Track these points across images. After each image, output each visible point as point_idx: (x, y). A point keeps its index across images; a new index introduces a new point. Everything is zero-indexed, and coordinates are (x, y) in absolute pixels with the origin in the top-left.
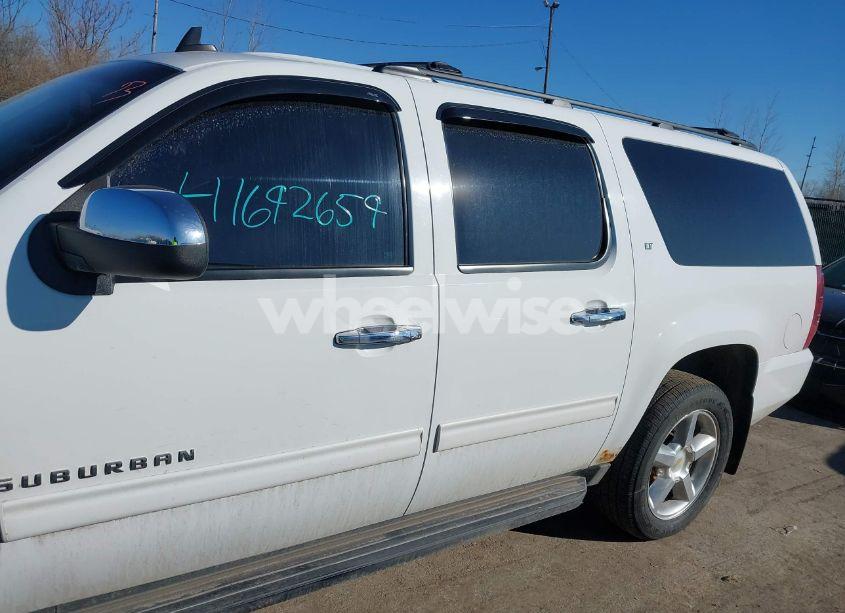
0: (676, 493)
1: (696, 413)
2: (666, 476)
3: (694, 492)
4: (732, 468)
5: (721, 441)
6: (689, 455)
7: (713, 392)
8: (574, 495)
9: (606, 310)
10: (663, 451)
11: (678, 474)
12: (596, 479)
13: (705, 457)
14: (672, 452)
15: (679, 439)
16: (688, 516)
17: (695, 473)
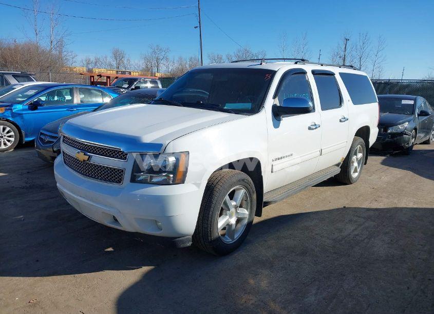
0: (355, 171)
1: (359, 146)
2: (353, 165)
3: (358, 170)
4: (365, 164)
5: (363, 155)
6: (357, 159)
7: (361, 140)
8: (338, 170)
9: (345, 118)
11: (356, 164)
12: (340, 166)
13: (360, 160)
14: (354, 158)
15: (356, 154)
16: (359, 176)
17: (359, 164)
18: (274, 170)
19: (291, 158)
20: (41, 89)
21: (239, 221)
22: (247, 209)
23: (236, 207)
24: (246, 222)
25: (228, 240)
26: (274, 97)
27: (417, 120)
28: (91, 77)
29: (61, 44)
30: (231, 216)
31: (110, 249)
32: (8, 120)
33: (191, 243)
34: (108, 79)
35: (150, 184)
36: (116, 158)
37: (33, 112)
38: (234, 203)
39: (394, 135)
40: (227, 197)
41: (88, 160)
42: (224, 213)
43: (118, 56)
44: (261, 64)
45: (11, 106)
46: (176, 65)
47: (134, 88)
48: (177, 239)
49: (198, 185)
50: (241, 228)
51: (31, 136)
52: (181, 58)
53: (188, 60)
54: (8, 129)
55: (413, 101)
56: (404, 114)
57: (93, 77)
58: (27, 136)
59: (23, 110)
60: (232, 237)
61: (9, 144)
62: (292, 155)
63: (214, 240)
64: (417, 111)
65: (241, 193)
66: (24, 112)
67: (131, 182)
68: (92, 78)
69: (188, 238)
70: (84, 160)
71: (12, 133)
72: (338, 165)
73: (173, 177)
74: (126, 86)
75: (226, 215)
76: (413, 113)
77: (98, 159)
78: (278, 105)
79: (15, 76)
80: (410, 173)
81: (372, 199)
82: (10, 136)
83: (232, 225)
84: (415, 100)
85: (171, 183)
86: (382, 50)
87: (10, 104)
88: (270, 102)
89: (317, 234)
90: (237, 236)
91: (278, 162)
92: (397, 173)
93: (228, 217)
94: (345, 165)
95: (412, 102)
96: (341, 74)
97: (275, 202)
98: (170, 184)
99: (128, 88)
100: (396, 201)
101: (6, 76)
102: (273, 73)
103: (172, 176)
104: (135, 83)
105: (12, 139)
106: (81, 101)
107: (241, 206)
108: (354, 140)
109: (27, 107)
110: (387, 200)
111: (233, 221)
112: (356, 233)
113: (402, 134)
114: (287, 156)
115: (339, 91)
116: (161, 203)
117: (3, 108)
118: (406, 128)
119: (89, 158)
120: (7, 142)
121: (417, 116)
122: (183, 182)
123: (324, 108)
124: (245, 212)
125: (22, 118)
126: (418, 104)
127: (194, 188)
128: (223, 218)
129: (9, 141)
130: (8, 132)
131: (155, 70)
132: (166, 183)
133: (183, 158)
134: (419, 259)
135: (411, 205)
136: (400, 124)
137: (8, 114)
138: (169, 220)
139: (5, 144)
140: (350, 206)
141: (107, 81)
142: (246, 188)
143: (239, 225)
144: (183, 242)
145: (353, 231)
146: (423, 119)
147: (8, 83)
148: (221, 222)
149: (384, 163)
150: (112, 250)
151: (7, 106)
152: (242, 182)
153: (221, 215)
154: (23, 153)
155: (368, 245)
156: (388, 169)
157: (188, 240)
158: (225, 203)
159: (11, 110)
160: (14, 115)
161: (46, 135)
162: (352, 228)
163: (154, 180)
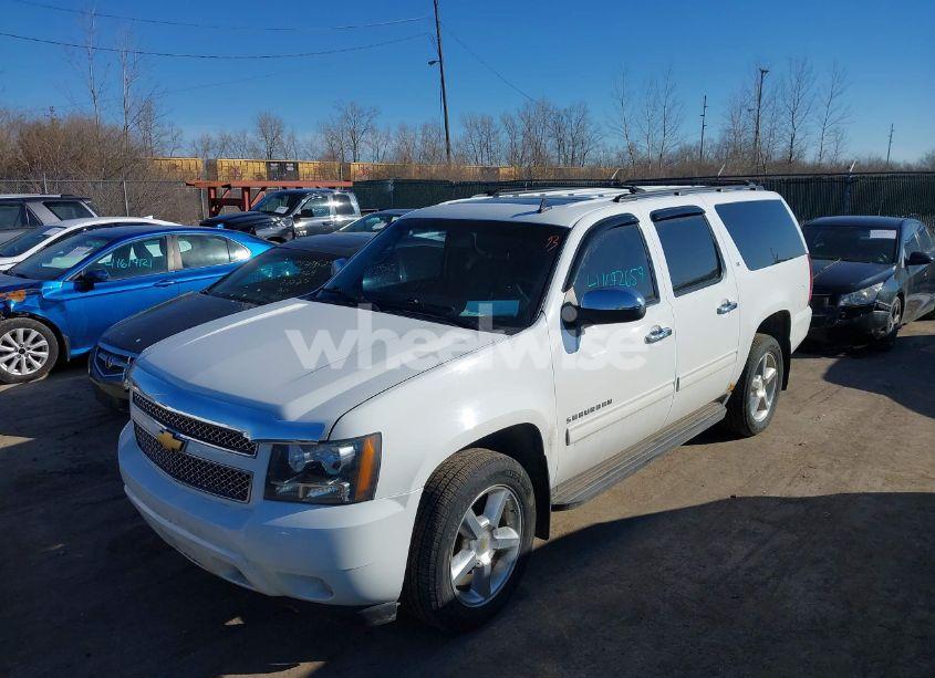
0: (762, 406)
1: (767, 354)
2: (755, 395)
3: (769, 404)
4: (784, 388)
5: (778, 371)
6: (764, 381)
7: (772, 341)
8: (720, 412)
9: (729, 304)
10: (755, 380)
11: (762, 393)
12: (725, 403)
13: (772, 382)
14: (757, 380)
15: (760, 372)
16: (769, 419)
17: (768, 392)
18: (572, 439)
19: (608, 408)
20: (98, 244)
21: (498, 555)
22: (516, 529)
23: (491, 529)
24: (514, 555)
25: (477, 600)
26: (566, 288)
27: (903, 274)
28: (209, 188)
29: (146, 114)
30: (480, 550)
31: (236, 621)
32: (32, 316)
33: (394, 616)
34: (246, 194)
35: (304, 503)
36: (233, 448)
37: (84, 294)
38: (485, 522)
39: (851, 311)
40: (470, 513)
41: (181, 449)
42: (466, 546)
43: (270, 129)
44: (539, 211)
45: (39, 285)
46: (394, 143)
47: (299, 212)
48: (366, 610)
49: (403, 501)
50: (505, 568)
51: (83, 346)
52: (403, 129)
53: (419, 132)
54: (34, 334)
55: (895, 232)
56: (876, 262)
57: (214, 188)
58: (74, 346)
59: (64, 292)
60: (484, 591)
61: (38, 365)
62: (609, 402)
63: (444, 607)
64: (904, 254)
65: (501, 498)
66: (65, 297)
67: (265, 498)
68: (212, 191)
69: (389, 607)
70: (173, 449)
71: (43, 342)
72: (720, 400)
73: (350, 487)
74: (283, 210)
75: (470, 549)
76: (895, 260)
77: (200, 449)
78: (575, 302)
79: (49, 204)
80: (884, 401)
81: (793, 474)
82: (40, 349)
83: (483, 567)
84: (899, 229)
85: (347, 500)
86: (841, 93)
87: (36, 281)
88: (557, 298)
89: (667, 570)
90: (494, 588)
91: (579, 421)
92: (856, 400)
93: (473, 553)
94: (738, 398)
95: (891, 235)
96: (720, 209)
97: (579, 503)
98: (342, 503)
99: (288, 213)
100: (845, 477)
101: (31, 206)
102: (563, 233)
103: (347, 485)
104: (304, 201)
105: (44, 354)
106: (185, 265)
107: (503, 523)
108: (755, 343)
109: (71, 286)
110: (829, 475)
111: (486, 559)
112: (752, 562)
113: (869, 308)
114: (598, 407)
115: (716, 245)
116: (327, 544)
117: (23, 292)
118: (878, 296)
119: (182, 445)
120: (34, 362)
121: (903, 266)
122: (370, 496)
123: (680, 289)
124: (511, 535)
125: (63, 309)
126: (906, 238)
127: (396, 508)
128: (463, 557)
129: (37, 358)
130: (36, 340)
131: (349, 156)
132: (334, 500)
133: (370, 448)
134: (880, 626)
135: (878, 487)
136: (865, 287)
137: (33, 302)
138: (345, 577)
139: (30, 365)
140: (744, 495)
141: (243, 196)
142: (512, 486)
143: (500, 564)
144: (378, 615)
145: (746, 558)
146: (918, 271)
147: (35, 222)
148: (458, 568)
149: (831, 376)
150: (241, 622)
151: (32, 286)
152: (501, 477)
153: (456, 551)
154: (66, 381)
155: (775, 594)
156: (837, 392)
157: (389, 610)
158: (466, 525)
159: (40, 293)
160: (47, 304)
161: (111, 354)
162: (746, 552)
163: (313, 494)
